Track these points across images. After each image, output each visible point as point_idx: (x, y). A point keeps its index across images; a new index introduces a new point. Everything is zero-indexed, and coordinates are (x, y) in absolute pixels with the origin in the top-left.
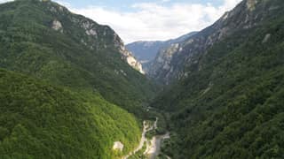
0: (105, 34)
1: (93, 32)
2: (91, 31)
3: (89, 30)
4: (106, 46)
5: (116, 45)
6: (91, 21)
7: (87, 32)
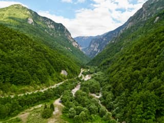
0: (59, 28)
1: (52, 27)
2: (51, 26)
3: (50, 25)
4: (60, 35)
5: (66, 35)
6: (51, 21)
7: (49, 26)
